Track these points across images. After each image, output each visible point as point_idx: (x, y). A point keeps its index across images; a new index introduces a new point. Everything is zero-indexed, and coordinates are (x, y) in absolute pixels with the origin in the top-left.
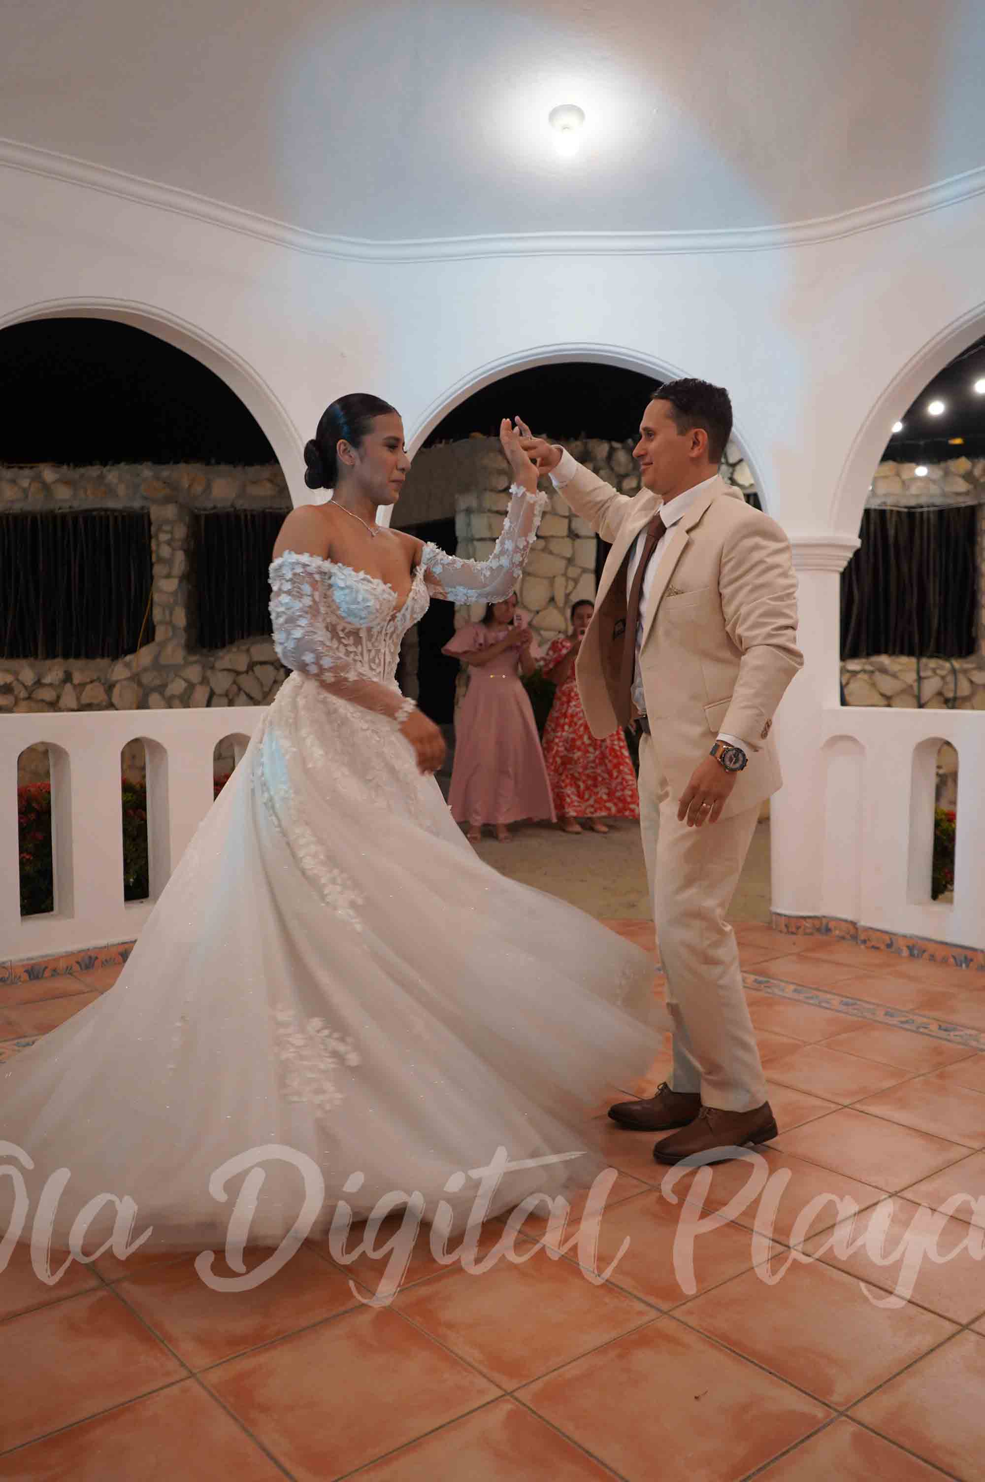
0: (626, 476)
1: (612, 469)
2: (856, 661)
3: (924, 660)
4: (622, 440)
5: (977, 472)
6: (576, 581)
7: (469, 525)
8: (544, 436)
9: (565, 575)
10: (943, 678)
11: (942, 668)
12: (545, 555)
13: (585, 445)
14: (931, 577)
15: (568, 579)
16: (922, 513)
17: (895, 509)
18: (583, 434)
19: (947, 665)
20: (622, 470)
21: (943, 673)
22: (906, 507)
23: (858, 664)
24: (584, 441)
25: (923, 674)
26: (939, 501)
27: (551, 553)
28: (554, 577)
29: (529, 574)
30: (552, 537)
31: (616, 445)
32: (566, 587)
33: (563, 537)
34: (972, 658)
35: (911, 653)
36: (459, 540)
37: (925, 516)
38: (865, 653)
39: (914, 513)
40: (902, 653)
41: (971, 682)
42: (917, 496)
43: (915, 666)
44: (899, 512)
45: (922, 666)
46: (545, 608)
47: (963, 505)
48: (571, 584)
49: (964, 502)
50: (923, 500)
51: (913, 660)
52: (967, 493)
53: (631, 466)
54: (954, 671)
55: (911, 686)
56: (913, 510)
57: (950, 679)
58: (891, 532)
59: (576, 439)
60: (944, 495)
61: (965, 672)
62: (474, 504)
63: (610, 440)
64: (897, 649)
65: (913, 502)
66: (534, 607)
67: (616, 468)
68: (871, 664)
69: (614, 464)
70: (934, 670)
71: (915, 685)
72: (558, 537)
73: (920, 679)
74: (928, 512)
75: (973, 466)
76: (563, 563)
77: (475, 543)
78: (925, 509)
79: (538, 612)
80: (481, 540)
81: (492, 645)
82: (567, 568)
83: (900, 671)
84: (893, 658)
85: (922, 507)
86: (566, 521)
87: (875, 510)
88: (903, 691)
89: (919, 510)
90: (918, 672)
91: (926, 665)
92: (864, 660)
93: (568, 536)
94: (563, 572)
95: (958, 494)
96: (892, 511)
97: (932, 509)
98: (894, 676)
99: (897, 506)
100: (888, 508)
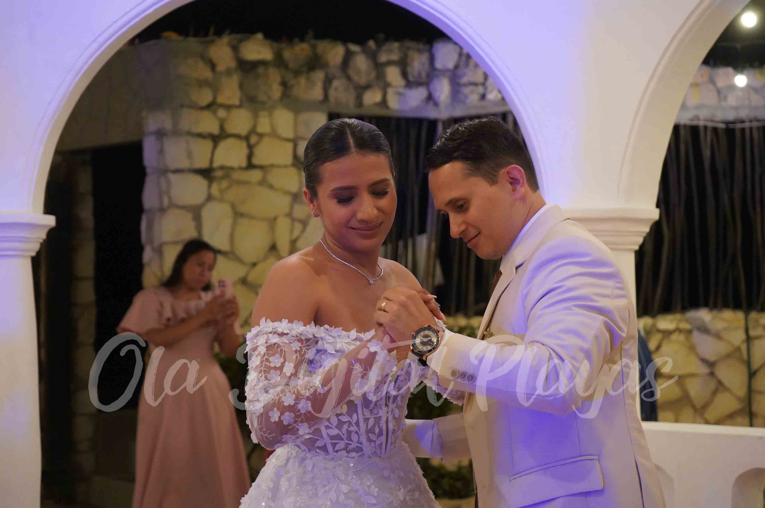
0: (367, 87)
1: (349, 78)
2: (670, 317)
3: (753, 315)
4: (361, 42)
6: (305, 223)
7: (161, 152)
8: (260, 36)
9: (289, 215)
12: (264, 191)
13: (314, 47)
14: (758, 209)
15: (293, 220)
16: (743, 130)
17: (710, 124)
18: (311, 33)
20: (363, 81)
22: (723, 122)
23: (672, 321)
24: (313, 42)
25: (752, 333)
27: (271, 187)
28: (275, 219)
29: (242, 215)
30: (272, 166)
31: (354, 48)
32: (292, 231)
33: (286, 166)
35: (737, 306)
36: (149, 170)
37: (747, 133)
38: (679, 306)
39: (733, 130)
40: (726, 305)
42: (736, 108)
43: (742, 322)
44: (715, 130)
45: (751, 324)
46: (265, 259)
48: (298, 227)
50: (744, 114)
51: (740, 315)
53: (373, 75)
55: (738, 349)
56: (731, 126)
58: (707, 153)
59: (302, 40)
62: (168, 125)
63: (345, 40)
64: (720, 303)
65: (731, 116)
66: (250, 258)
67: (355, 78)
68: (687, 321)
69: (351, 72)
71: (744, 347)
72: (279, 166)
73: (749, 339)
74: (751, 129)
76: (286, 200)
77: (171, 176)
78: (747, 125)
79: (254, 265)
80: (177, 171)
81: (183, 320)
82: (292, 207)
83: (725, 329)
84: (715, 312)
85: (743, 122)
86: (290, 146)
87: (685, 126)
88: (728, 356)
89: (739, 126)
90: (747, 331)
91: (757, 321)
92: (678, 316)
93: (294, 165)
94: (287, 210)
96: (706, 127)
97: (755, 124)
98: (718, 336)
99: (712, 121)
100: (701, 123)
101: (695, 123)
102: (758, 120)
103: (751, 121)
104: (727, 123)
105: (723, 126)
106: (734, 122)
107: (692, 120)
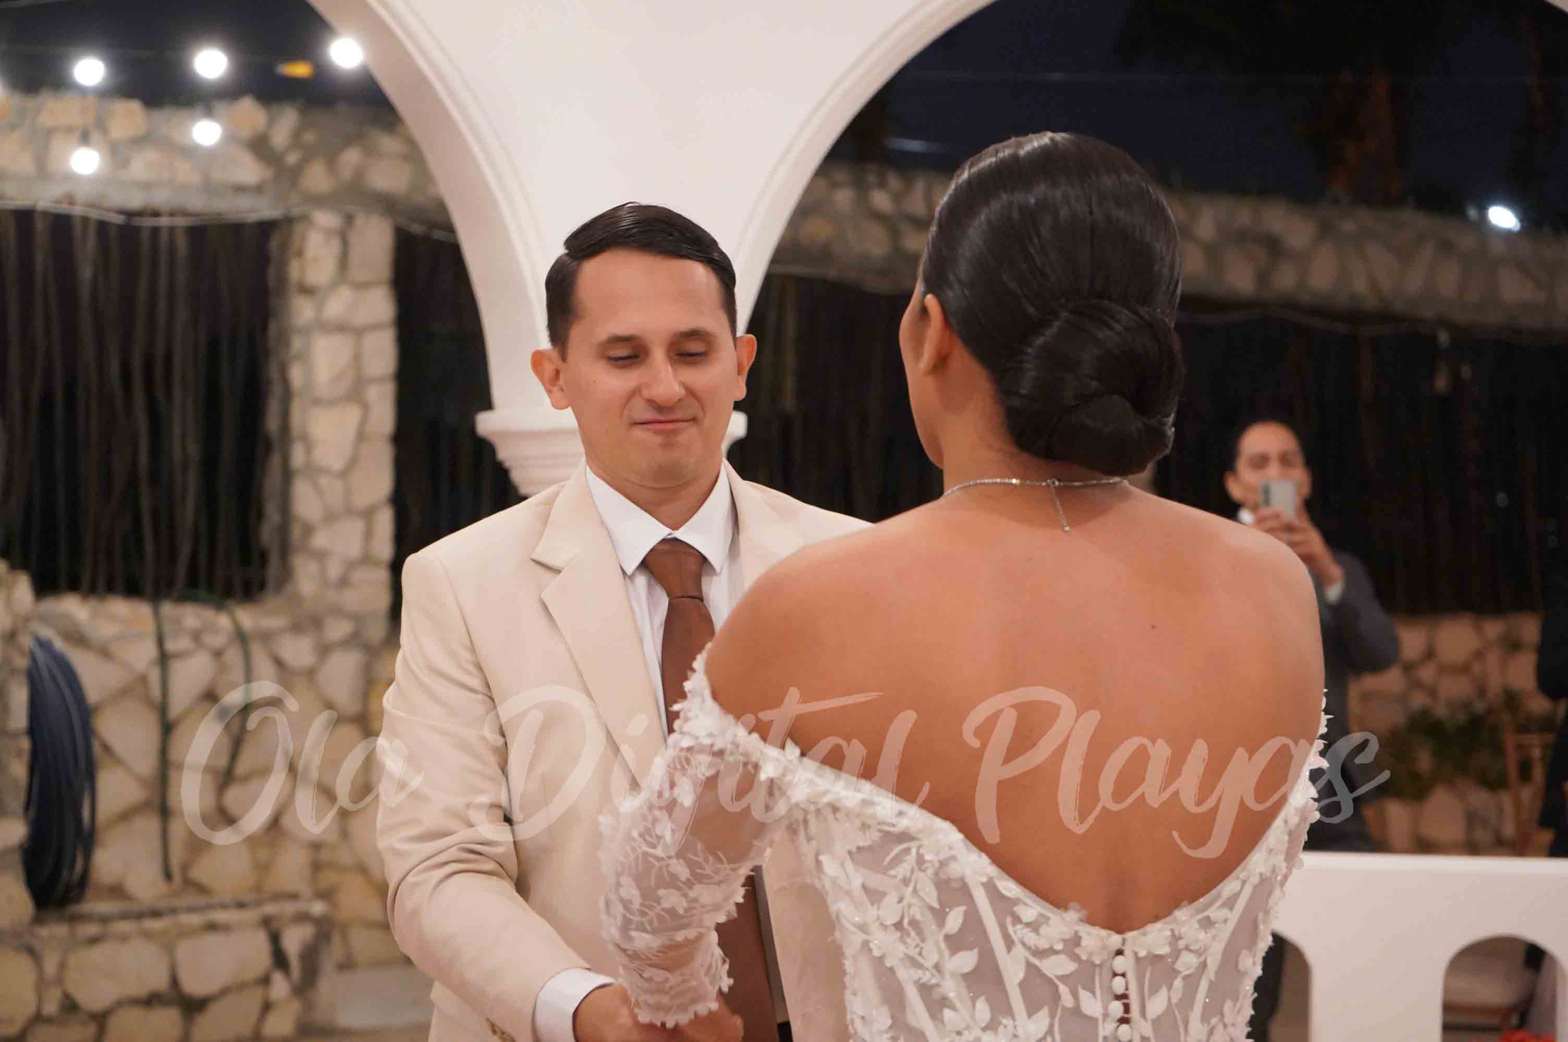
3: (168, 609)
5: (280, 137)
10: (218, 654)
11: (215, 630)
14: (177, 393)
16: (155, 231)
17: (94, 214)
19: (223, 621)
21: (217, 641)
22: (121, 212)
25: (171, 646)
26: (197, 203)
34: (272, 601)
35: (133, 590)
37: (164, 237)
39: (137, 230)
40: (113, 589)
41: (279, 663)
42: (147, 186)
43: (148, 625)
44: (103, 226)
45: (167, 628)
47: (252, 217)
49: (254, 211)
50: (161, 198)
51: (142, 609)
52: (258, 189)
54: (241, 638)
55: (143, 679)
56: (137, 222)
57: (233, 656)
58: (86, 272)
60: (209, 187)
61: (266, 637)
64: (101, 582)
65: (136, 201)
70: (196, 636)
71: (154, 676)
73: (164, 659)
74: (172, 230)
75: (271, 121)
78: (164, 221)
83: (117, 637)
84: (93, 603)
85: (156, 214)
87: (46, 214)
88: (124, 693)
89: (148, 222)
90: (158, 641)
91: (178, 622)
95: (240, 189)
96: (85, 220)
97: (181, 222)
98: (104, 652)
99: (99, 207)
100: (77, 210)
101: (64, 208)
102: (185, 213)
103: (172, 214)
104: (130, 214)
105: (119, 219)
106: (140, 213)
107: (58, 202)
